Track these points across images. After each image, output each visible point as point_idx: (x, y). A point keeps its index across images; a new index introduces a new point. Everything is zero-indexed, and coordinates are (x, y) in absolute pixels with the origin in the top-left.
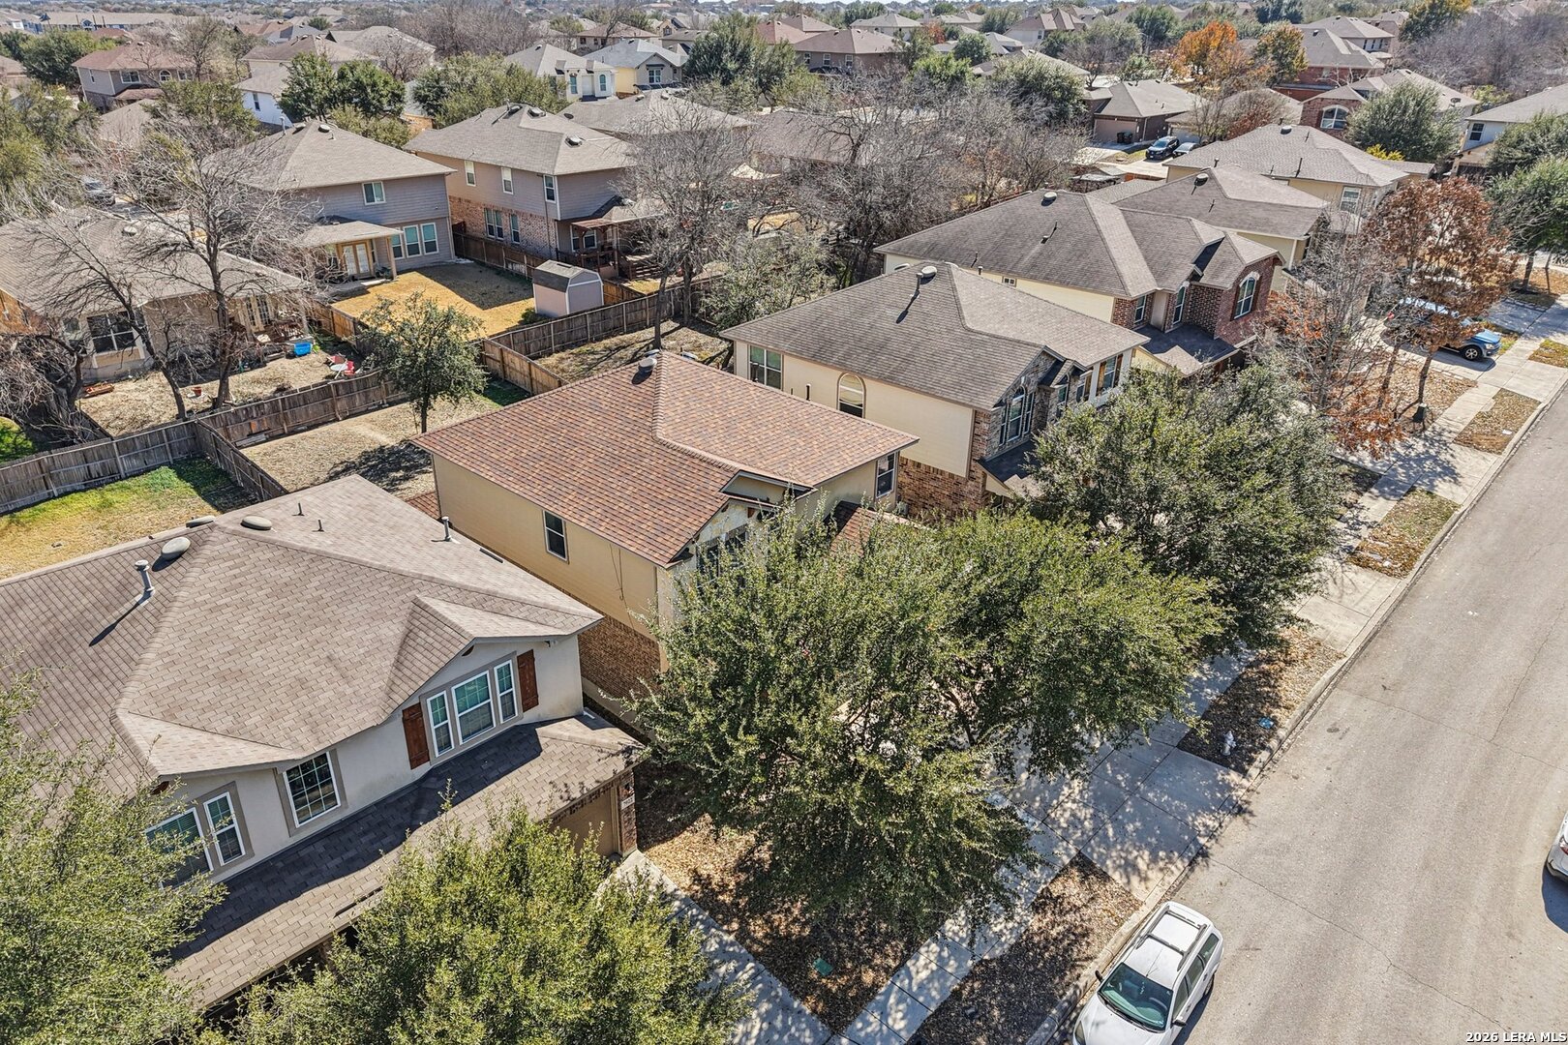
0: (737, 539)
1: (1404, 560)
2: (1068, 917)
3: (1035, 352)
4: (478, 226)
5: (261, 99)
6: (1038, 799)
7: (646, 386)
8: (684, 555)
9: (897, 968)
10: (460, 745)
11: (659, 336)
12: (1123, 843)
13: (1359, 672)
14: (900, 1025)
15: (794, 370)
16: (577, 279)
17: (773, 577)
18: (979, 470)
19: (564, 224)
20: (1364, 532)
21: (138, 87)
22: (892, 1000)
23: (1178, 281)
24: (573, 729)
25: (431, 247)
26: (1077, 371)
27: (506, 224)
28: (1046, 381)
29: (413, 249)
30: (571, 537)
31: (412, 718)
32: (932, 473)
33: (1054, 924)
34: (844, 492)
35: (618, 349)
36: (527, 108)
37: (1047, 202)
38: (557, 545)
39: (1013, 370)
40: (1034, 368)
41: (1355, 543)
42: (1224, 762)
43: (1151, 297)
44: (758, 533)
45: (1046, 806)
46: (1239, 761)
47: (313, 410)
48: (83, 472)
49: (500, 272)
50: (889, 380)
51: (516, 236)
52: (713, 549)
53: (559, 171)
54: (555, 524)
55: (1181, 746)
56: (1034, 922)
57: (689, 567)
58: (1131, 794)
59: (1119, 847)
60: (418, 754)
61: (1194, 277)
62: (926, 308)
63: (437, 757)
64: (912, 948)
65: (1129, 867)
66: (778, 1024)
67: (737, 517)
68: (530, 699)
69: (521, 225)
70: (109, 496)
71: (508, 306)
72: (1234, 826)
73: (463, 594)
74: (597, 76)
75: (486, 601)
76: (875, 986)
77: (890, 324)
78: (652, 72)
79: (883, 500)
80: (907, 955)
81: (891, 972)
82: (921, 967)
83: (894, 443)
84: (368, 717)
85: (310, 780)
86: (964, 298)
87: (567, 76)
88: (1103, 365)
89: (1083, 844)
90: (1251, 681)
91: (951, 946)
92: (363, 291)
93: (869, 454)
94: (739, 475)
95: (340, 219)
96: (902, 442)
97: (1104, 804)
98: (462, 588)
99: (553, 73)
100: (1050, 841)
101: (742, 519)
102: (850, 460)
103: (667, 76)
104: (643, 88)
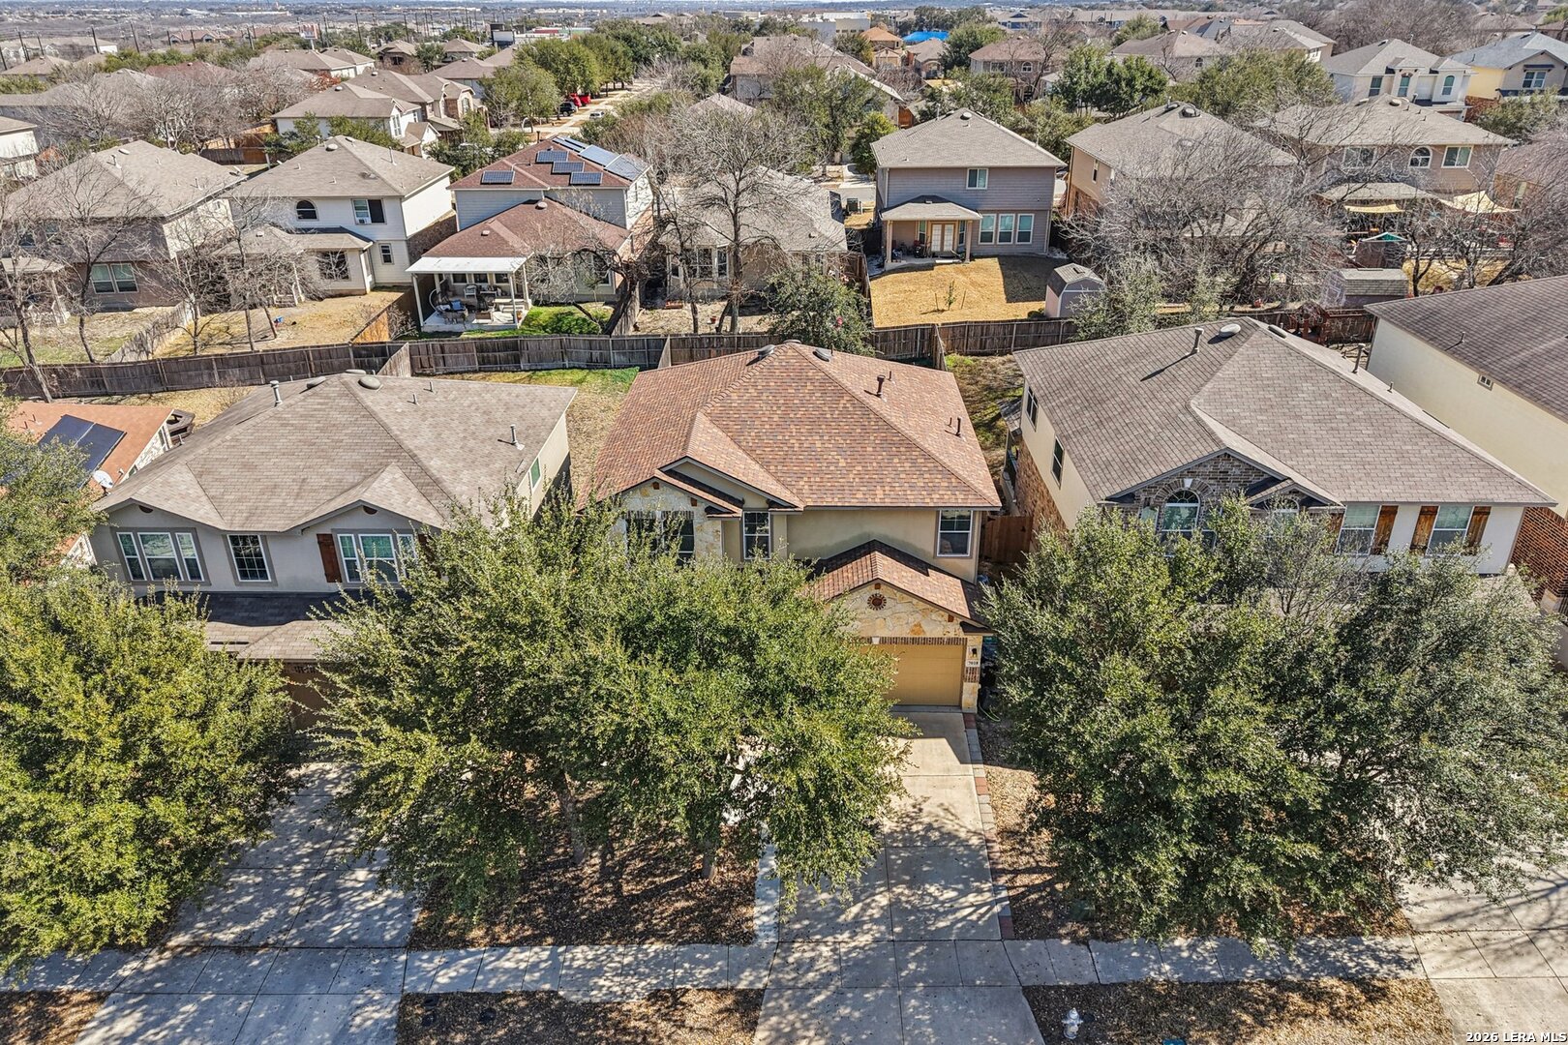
2: (662, 1025)
3: (1210, 452)
6: (806, 922)
9: (502, 945)
12: (814, 1016)
14: (442, 980)
16: (1074, 285)
22: (465, 961)
25: (1024, 236)
29: (1006, 237)
33: (644, 1017)
45: (805, 934)
48: (588, 355)
55: (1028, 991)
56: (634, 1003)
58: (896, 986)
59: (805, 1016)
60: (332, 573)
62: (1183, 371)
63: (349, 583)
66: (389, 911)
71: (1022, 304)
74: (1442, 77)
76: (472, 943)
77: (1134, 380)
78: (1530, 75)
79: (952, 561)
80: (522, 943)
81: (495, 944)
82: (516, 959)
83: (958, 499)
84: (281, 525)
85: (248, 552)
86: (1228, 370)
87: (1398, 77)
88: (1428, 512)
89: (779, 987)
90: (1240, 996)
91: (556, 964)
92: (930, 267)
93: (913, 499)
94: (686, 460)
95: (936, 199)
96: (972, 501)
97: (857, 974)
98: (425, 471)
99: (1382, 72)
100: (757, 961)
101: (684, 505)
102: (880, 497)
103: (1553, 80)
104: (1504, 93)
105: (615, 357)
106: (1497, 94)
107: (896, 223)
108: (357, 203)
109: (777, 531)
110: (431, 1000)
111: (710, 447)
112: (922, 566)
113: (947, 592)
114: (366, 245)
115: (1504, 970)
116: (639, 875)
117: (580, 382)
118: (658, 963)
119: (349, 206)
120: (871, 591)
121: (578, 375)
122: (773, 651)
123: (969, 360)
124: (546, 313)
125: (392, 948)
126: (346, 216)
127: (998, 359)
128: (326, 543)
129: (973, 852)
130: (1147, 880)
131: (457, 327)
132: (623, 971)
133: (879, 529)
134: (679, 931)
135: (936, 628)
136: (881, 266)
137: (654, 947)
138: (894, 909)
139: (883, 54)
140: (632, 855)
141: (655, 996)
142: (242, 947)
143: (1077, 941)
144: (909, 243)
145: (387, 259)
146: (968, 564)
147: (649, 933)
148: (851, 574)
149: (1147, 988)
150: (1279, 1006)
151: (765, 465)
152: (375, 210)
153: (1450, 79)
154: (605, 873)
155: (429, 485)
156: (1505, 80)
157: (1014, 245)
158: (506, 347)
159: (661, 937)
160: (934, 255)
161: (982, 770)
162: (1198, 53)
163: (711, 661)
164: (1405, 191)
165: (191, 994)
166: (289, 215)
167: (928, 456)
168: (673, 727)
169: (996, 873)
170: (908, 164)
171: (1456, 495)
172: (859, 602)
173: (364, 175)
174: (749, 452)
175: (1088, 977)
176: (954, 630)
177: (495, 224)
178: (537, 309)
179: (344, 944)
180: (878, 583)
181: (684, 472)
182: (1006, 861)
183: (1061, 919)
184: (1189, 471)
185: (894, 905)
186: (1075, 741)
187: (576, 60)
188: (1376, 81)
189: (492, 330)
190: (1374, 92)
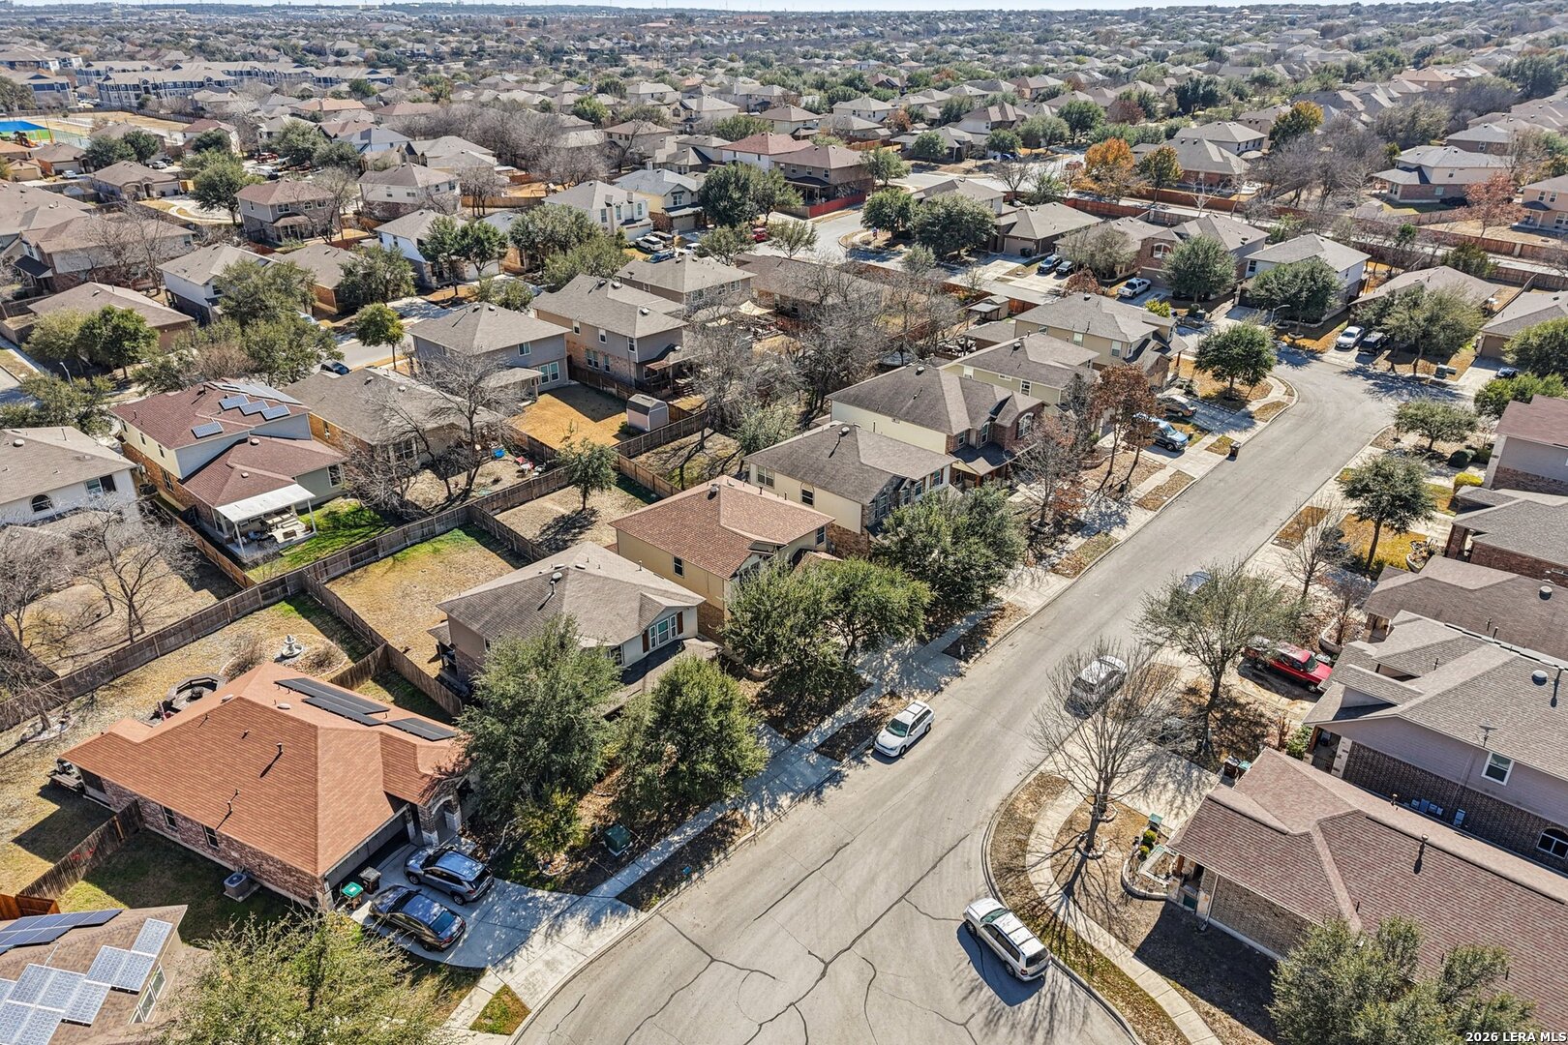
0: (756, 566)
1: (1078, 569)
2: (882, 710)
3: (890, 477)
4: (581, 358)
5: (399, 240)
7: (714, 501)
8: (735, 575)
9: (817, 725)
10: (659, 645)
11: (704, 438)
12: (909, 686)
13: (1034, 621)
15: (779, 479)
16: (654, 407)
17: (770, 584)
18: (866, 531)
19: (640, 365)
20: (1064, 555)
21: (289, 215)
22: (813, 735)
23: (983, 422)
24: (695, 641)
25: (555, 376)
26: (913, 483)
27: (601, 360)
28: (897, 488)
29: (545, 379)
30: (685, 568)
31: (645, 636)
32: (846, 531)
33: (876, 712)
34: (801, 544)
35: (680, 449)
36: (611, 282)
37: (919, 373)
38: (679, 570)
39: (879, 485)
40: (891, 483)
41: (1057, 561)
42: (960, 658)
43: (968, 431)
44: (764, 566)
45: (882, 674)
46: (966, 658)
47: (522, 495)
48: (420, 533)
49: (599, 392)
50: (824, 488)
51: (607, 368)
52: (747, 571)
53: (638, 334)
54: (678, 561)
55: (942, 652)
56: (869, 712)
57: (737, 579)
58: (917, 670)
59: (908, 688)
60: (646, 649)
61: (992, 419)
62: (844, 450)
63: (652, 649)
64: (822, 720)
65: (911, 695)
67: (755, 559)
68: (681, 630)
69: (611, 362)
70: (438, 546)
71: (610, 420)
72: (957, 681)
73: (657, 591)
74: (635, 205)
75: (665, 593)
76: (808, 730)
77: (825, 458)
78: (676, 198)
79: (821, 545)
81: (814, 727)
82: (824, 726)
89: (894, 687)
90: (982, 626)
91: (838, 720)
95: (506, 367)
97: (905, 674)
100: (881, 686)
103: (686, 199)
104: (668, 210)
105: (438, 528)
106: (663, 211)
108: (90, 485)
110: (821, 746)
115: (1017, 591)
117: (435, 550)
118: (860, 702)
119: (83, 488)
121: (426, 547)
125: (789, 746)
126: (80, 497)
131: (273, 550)
132: (855, 708)
134: (854, 692)
137: (854, 699)
141: (871, 707)
143: (938, 636)
147: (848, 697)
149: (964, 636)
150: (990, 623)
152: (107, 484)
153: (639, 204)
156: (665, 203)
158: (368, 547)
159: (852, 696)
165: (758, 791)
166: (23, 513)
173: (78, 459)
175: (950, 642)
177: (239, 467)
179: (774, 754)
188: (603, 211)
189: (299, 543)
190: (604, 219)
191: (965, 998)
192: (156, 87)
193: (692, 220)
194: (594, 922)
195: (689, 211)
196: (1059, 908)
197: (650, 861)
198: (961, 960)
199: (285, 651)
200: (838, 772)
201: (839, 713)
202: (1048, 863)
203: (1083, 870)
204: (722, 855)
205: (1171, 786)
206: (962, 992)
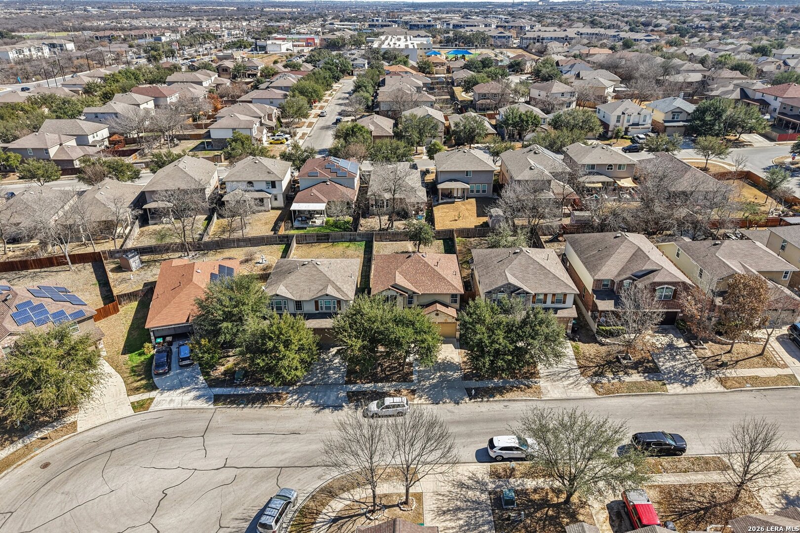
1: (610, 392)
3: (506, 283)
6: (423, 378)
9: (364, 383)
10: (325, 311)
12: (426, 393)
13: (536, 403)
14: (354, 389)
20: (616, 381)
22: (357, 386)
25: (484, 191)
26: (527, 293)
28: (513, 292)
29: (478, 191)
39: (498, 285)
41: (604, 381)
42: (470, 396)
43: (613, 281)
47: (402, 237)
48: (349, 237)
55: (466, 389)
56: (391, 392)
58: (441, 388)
59: (424, 393)
60: (317, 309)
61: (634, 280)
62: (506, 261)
63: (320, 311)
66: (339, 378)
67: (393, 293)
68: (339, 309)
70: (351, 245)
72: (452, 405)
74: (642, 116)
76: (358, 383)
77: (496, 263)
78: (675, 115)
79: (454, 305)
80: (368, 383)
81: (362, 383)
82: (366, 385)
83: (455, 292)
84: (308, 299)
85: (299, 304)
86: (515, 262)
87: (626, 115)
88: (554, 295)
89: (419, 389)
90: (505, 388)
91: (375, 387)
92: (453, 202)
93: (445, 292)
94: (396, 284)
95: (456, 180)
96: (457, 292)
97: (433, 387)
98: (336, 286)
99: (620, 114)
100: (415, 384)
101: (395, 294)
102: (438, 291)
103: (683, 117)
104: (665, 121)
105: (358, 238)
106: (662, 122)
107: (442, 189)
108: (267, 183)
109: (415, 299)
110: (352, 392)
111: (401, 280)
112: (447, 306)
113: (452, 312)
114: (270, 196)
115: (554, 383)
116: (389, 371)
117: (348, 246)
118: (395, 386)
119: (265, 183)
120: (436, 312)
121: (347, 244)
122: (418, 325)
123: (464, 239)
124: (331, 220)
125: (342, 384)
126: (263, 186)
127: (472, 239)
128: (316, 302)
129: (457, 366)
130: (484, 363)
131: (305, 226)
132: (389, 387)
133: (437, 298)
134: (398, 380)
135: (450, 320)
136: (438, 201)
137: (394, 383)
138: (441, 376)
139: (438, 68)
140: (387, 367)
141: (395, 391)
142: (311, 384)
143: (476, 380)
144: (447, 193)
145: (276, 199)
146: (457, 306)
147: (393, 381)
148: (431, 308)
149: (488, 388)
150: (511, 390)
151: (412, 284)
152: (273, 184)
153: (645, 116)
154: (382, 371)
155: (338, 289)
156: (665, 117)
157: (481, 194)
158: (325, 235)
159: (395, 381)
160: (455, 198)
161: (460, 350)
162: (563, 91)
163: (407, 326)
164: (603, 178)
165: (306, 392)
166: (244, 186)
167: (448, 282)
168: (403, 337)
169: (461, 369)
170: (446, 170)
171: (559, 291)
172: (433, 315)
173: (269, 172)
174: (408, 280)
175: (477, 386)
176: (454, 320)
177: (314, 191)
178: (328, 219)
179: (332, 383)
180: (437, 310)
181: (395, 286)
182: (463, 367)
183: (473, 377)
184: (502, 287)
185: (441, 375)
186: (472, 340)
187: (315, 91)
188: (619, 117)
189: (316, 226)
190: (618, 121)
191: (237, 519)
192: (543, 39)
193: (683, 130)
194: (197, 398)
195: (681, 124)
196: (321, 522)
197: (240, 391)
198: (258, 506)
199: (261, 261)
200: (343, 406)
201: (380, 384)
202: (348, 502)
203: (354, 518)
204: (259, 405)
205: (461, 522)
206: (240, 516)
